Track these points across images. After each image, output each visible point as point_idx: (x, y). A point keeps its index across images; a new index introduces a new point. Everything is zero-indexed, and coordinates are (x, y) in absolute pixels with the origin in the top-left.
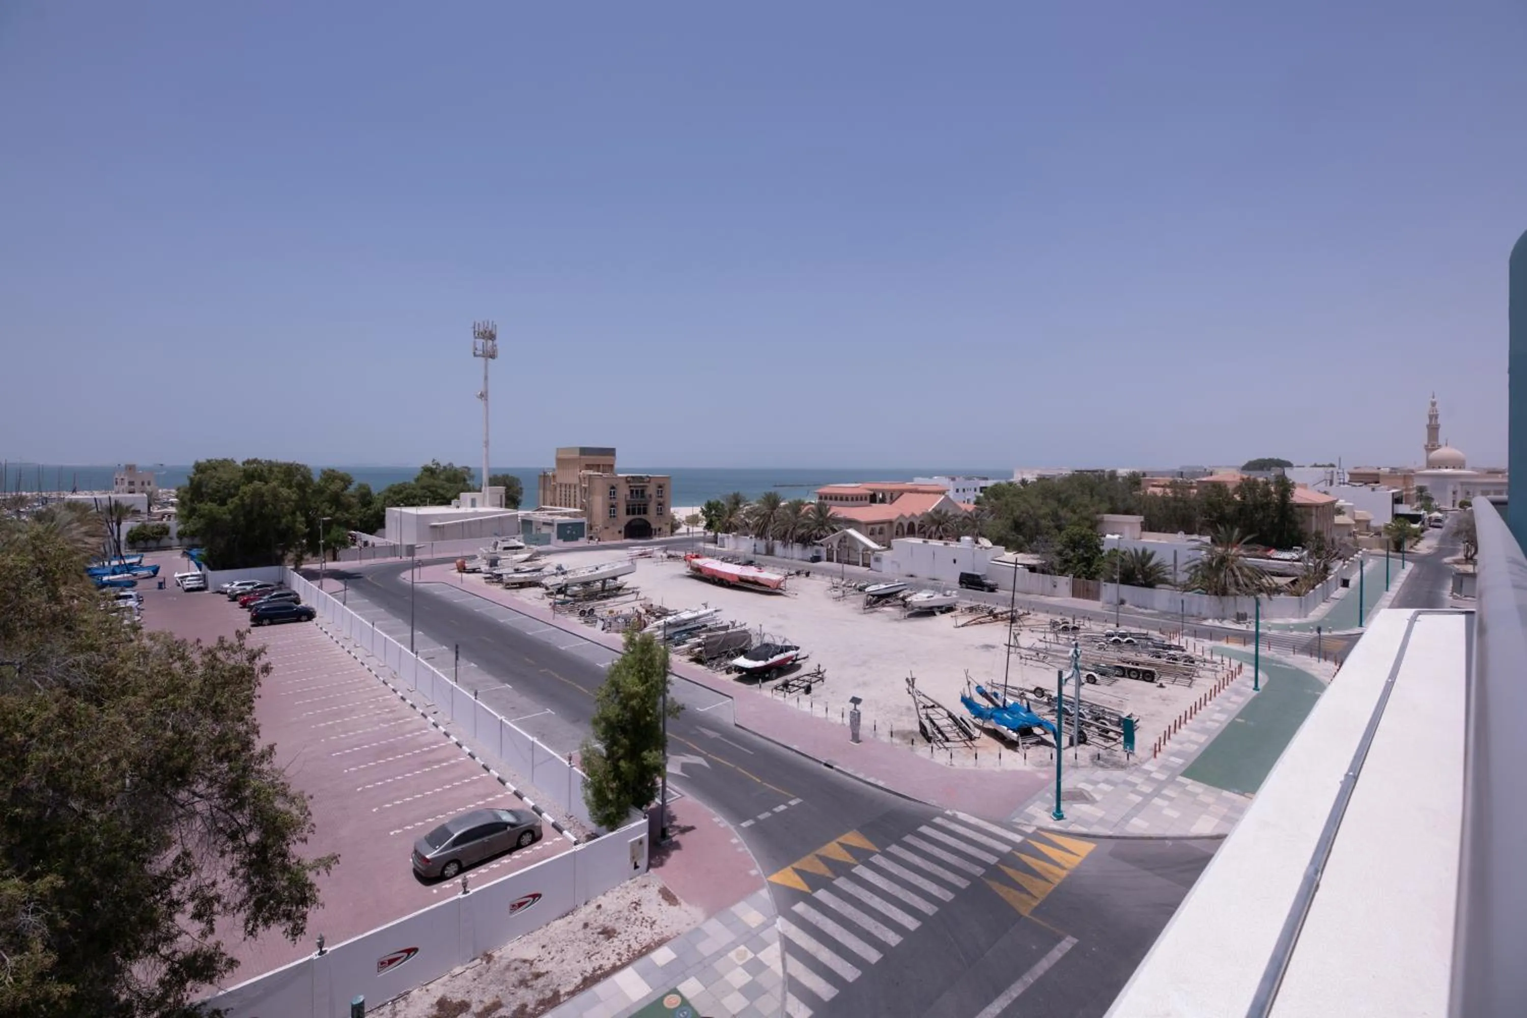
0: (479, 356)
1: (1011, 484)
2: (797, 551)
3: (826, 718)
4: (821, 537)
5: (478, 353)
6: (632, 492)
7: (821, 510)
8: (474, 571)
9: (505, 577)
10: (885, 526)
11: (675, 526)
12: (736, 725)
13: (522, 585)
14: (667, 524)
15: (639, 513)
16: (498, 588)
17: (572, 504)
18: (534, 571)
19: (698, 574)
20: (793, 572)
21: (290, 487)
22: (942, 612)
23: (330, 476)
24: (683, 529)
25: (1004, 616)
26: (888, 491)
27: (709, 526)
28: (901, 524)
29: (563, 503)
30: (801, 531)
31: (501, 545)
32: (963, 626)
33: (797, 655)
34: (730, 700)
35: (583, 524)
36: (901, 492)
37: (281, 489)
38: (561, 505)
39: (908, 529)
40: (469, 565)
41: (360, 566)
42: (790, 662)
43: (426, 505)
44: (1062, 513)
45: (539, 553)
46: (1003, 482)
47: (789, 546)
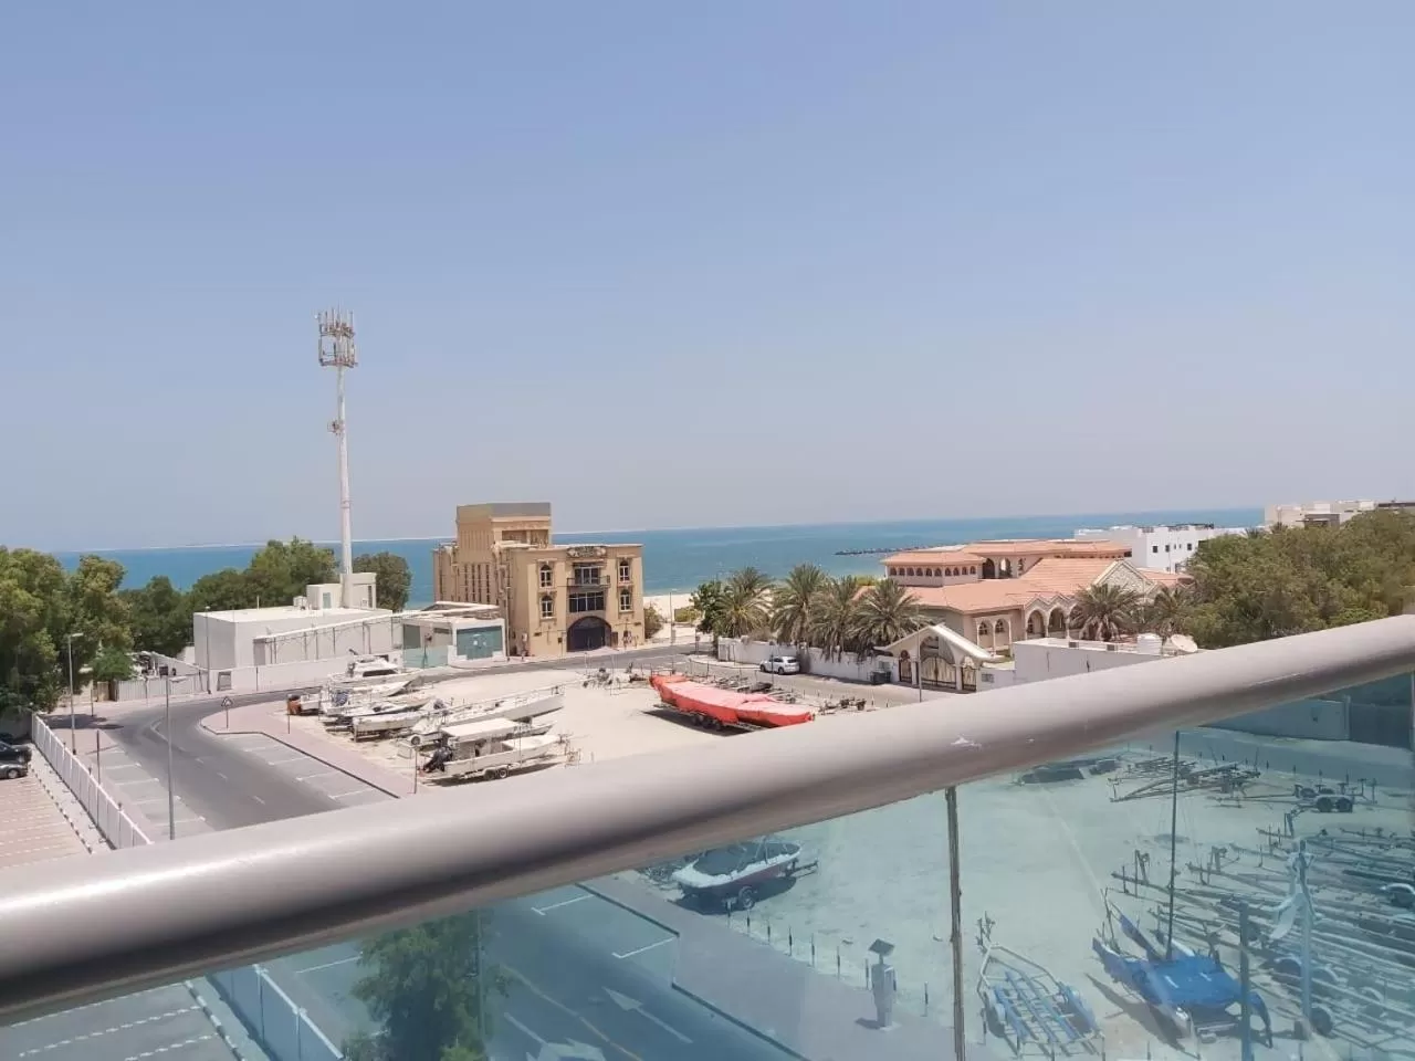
0: (328, 363)
1: (1254, 534)
2: (848, 663)
3: (838, 976)
4: (887, 642)
5: (326, 358)
6: (577, 573)
7: (887, 592)
8: (314, 712)
9: (356, 721)
10: (1008, 619)
11: (651, 626)
12: (674, 986)
13: (382, 735)
14: (637, 624)
15: (591, 608)
16: (343, 740)
17: (484, 597)
18: (406, 710)
19: (672, 709)
20: (836, 702)
21: (30, 589)
22: (1095, 772)
23: (90, 568)
24: (664, 633)
25: (1211, 778)
26: (1014, 555)
27: (705, 627)
28: (1037, 614)
29: (470, 597)
30: (852, 631)
31: (360, 669)
32: (1127, 798)
33: (795, 861)
34: (672, 939)
35: (499, 628)
36: (1040, 557)
37: (18, 591)
38: (467, 600)
39: (1052, 622)
40: (306, 704)
41: (143, 708)
42: (781, 875)
43: (254, 607)
44: (1336, 587)
45: (423, 680)
46: (1241, 532)
47: (836, 656)
